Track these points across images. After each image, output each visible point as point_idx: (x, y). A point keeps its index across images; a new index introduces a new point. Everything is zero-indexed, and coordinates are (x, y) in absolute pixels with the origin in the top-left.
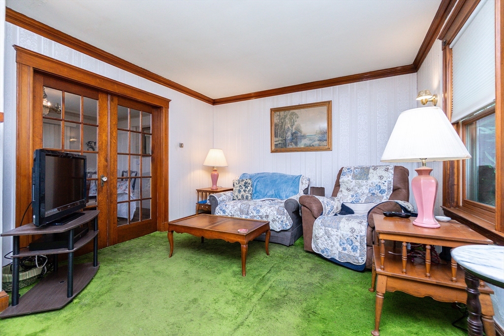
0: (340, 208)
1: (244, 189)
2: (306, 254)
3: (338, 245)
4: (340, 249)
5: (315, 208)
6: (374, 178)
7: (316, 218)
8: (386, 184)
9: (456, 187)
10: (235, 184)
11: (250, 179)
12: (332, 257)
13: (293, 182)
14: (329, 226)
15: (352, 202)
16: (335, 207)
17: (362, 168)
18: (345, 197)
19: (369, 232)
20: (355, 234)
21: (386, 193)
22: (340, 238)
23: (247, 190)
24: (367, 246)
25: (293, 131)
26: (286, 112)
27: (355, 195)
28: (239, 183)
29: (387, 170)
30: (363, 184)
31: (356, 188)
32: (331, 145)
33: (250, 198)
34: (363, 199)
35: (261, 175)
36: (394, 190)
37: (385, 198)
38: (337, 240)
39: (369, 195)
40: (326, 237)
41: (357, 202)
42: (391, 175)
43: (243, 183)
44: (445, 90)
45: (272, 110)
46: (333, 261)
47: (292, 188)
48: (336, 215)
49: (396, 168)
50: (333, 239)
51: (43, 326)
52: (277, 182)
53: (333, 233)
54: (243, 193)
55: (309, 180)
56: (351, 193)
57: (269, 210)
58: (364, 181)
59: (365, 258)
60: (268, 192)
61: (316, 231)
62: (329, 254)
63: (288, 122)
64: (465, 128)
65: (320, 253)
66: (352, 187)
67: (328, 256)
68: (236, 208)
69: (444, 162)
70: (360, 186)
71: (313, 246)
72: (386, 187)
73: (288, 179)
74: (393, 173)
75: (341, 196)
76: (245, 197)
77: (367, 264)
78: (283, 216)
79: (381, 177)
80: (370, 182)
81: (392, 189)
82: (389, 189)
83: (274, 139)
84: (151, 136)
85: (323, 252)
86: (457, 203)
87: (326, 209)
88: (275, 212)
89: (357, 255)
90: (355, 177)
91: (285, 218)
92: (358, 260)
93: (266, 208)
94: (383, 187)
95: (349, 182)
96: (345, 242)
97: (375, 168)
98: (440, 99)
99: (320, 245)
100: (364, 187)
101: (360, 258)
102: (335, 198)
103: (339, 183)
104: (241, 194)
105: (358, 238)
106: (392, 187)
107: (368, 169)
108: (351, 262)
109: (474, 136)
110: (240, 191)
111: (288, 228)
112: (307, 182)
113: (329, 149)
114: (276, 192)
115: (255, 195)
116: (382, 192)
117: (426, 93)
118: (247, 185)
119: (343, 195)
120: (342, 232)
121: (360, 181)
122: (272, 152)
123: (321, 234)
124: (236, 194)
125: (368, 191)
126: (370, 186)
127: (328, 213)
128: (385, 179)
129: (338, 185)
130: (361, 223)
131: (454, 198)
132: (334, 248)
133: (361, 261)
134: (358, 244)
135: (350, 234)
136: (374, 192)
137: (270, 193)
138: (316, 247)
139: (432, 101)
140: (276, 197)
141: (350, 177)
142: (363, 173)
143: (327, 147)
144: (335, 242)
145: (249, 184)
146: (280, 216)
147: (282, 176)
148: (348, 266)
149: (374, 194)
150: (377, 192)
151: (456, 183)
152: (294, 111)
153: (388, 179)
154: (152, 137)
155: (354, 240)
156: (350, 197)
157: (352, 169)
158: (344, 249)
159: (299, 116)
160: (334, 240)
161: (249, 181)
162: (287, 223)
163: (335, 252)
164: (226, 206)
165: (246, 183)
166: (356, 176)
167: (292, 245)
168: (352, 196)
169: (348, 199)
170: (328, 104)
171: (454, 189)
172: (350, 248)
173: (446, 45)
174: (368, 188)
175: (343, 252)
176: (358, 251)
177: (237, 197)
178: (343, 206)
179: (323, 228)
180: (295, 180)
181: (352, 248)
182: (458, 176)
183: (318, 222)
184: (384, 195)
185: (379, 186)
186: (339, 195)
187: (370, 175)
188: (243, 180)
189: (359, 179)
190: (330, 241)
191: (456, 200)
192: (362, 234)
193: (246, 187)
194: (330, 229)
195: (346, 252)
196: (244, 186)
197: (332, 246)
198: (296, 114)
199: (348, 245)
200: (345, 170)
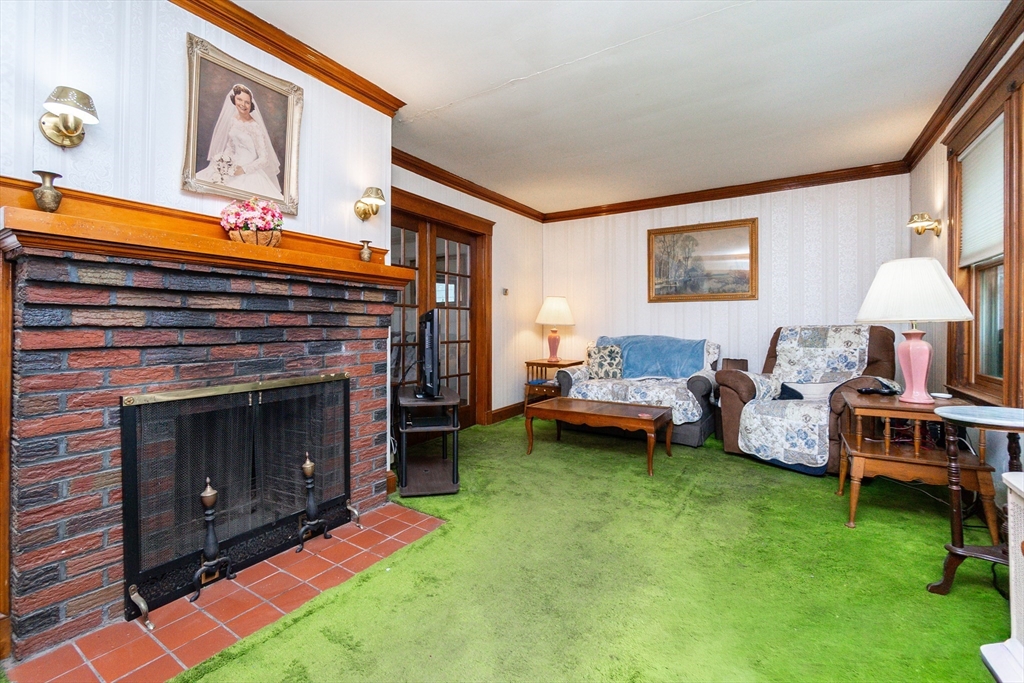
0: (779, 390)
1: (609, 361)
2: (727, 457)
3: (783, 440)
4: (787, 445)
5: (743, 388)
6: (835, 346)
7: (745, 403)
8: (857, 353)
9: (966, 357)
10: (592, 354)
11: (619, 346)
12: (774, 457)
13: (693, 352)
14: (768, 414)
15: (799, 382)
16: (773, 388)
17: (815, 329)
18: (786, 374)
19: (833, 420)
20: (810, 424)
21: (857, 367)
22: (787, 429)
23: (615, 363)
24: (830, 440)
25: (689, 268)
26: (676, 236)
27: (803, 372)
28: (599, 352)
29: (858, 332)
30: (817, 354)
31: (806, 360)
32: (757, 289)
33: (619, 375)
34: (818, 377)
35: (634, 340)
36: (869, 363)
37: (855, 374)
38: (781, 432)
39: (829, 370)
40: (764, 430)
41: (807, 381)
42: (864, 340)
43: (607, 352)
44: (951, 215)
45: (651, 233)
46: (775, 464)
47: (690, 361)
48: (774, 399)
49: (873, 330)
50: (775, 431)
51: (454, 505)
52: (663, 352)
53: (774, 423)
54: (607, 367)
55: (719, 347)
56: (797, 368)
57: (663, 393)
58: (820, 349)
59: (826, 457)
60: (649, 367)
61: (747, 421)
62: (769, 453)
63: (680, 253)
64: (979, 276)
65: (753, 452)
66: (798, 358)
67: (767, 457)
68: (605, 389)
69: (950, 323)
70: (812, 358)
71: (741, 444)
72: (857, 359)
73: (683, 345)
74: (868, 336)
75: (780, 371)
76: (611, 375)
77: (830, 465)
78: (686, 403)
79: (848, 344)
80: (828, 351)
81: (866, 361)
82: (861, 361)
83: (656, 280)
84: (468, 279)
85: (758, 451)
86: (968, 378)
87: (761, 390)
88: (674, 396)
89: (815, 451)
90: (803, 343)
91: (691, 405)
92: (815, 459)
93: (657, 389)
94: (852, 359)
95: (794, 351)
96: (795, 435)
97: (837, 329)
98: (944, 227)
99: (753, 441)
100: (819, 359)
101: (818, 457)
102: (771, 375)
103: (775, 351)
104: (604, 370)
105: (816, 429)
106: (866, 358)
107: (825, 330)
108: (805, 463)
109: (993, 285)
110: (601, 365)
111: (696, 419)
112: (717, 351)
113: (754, 296)
114: (663, 365)
115: (629, 370)
116: (850, 365)
117: (922, 217)
118: (613, 355)
119: (784, 371)
120: (790, 421)
121: (812, 349)
122: (650, 301)
123: (755, 426)
124: (596, 369)
125: (825, 365)
126: (829, 357)
127: (764, 397)
128: (854, 346)
129: (772, 355)
130: (819, 408)
131: (963, 372)
132: (777, 444)
133: (822, 460)
134: (816, 437)
135: (802, 423)
136: (835, 365)
137: (653, 368)
138: (746, 444)
139: (933, 229)
140: (664, 374)
141: (795, 343)
142: (818, 336)
143: (750, 293)
144: (779, 436)
145: (617, 353)
146: (681, 402)
147: (671, 341)
148: (799, 469)
149: (836, 369)
150: (841, 366)
151: (966, 351)
152: (690, 234)
153: (860, 346)
154: (471, 281)
155: (809, 432)
156: (795, 373)
157: (798, 330)
158: (794, 445)
159: (699, 242)
160: (776, 434)
161: (617, 349)
162: (695, 411)
163: (779, 451)
164: (587, 386)
165: (611, 352)
166: (805, 341)
167: (701, 446)
168: (799, 372)
169: (792, 377)
170: (752, 223)
171: (963, 360)
172: (803, 444)
173: (953, 155)
174: (827, 360)
175: (792, 449)
176: (816, 447)
177: (597, 373)
178: (784, 387)
179: (759, 416)
180: (696, 349)
181: (806, 444)
182: (969, 342)
183: (749, 409)
184: (852, 370)
185: (845, 357)
186: (776, 371)
187: (829, 340)
188: (605, 348)
189: (811, 346)
190: (770, 435)
191: (965, 375)
192: (822, 423)
193: (613, 359)
194: (769, 418)
195: (796, 449)
196: (609, 356)
197: (774, 442)
198: (693, 239)
199: (800, 440)
200: (784, 332)
